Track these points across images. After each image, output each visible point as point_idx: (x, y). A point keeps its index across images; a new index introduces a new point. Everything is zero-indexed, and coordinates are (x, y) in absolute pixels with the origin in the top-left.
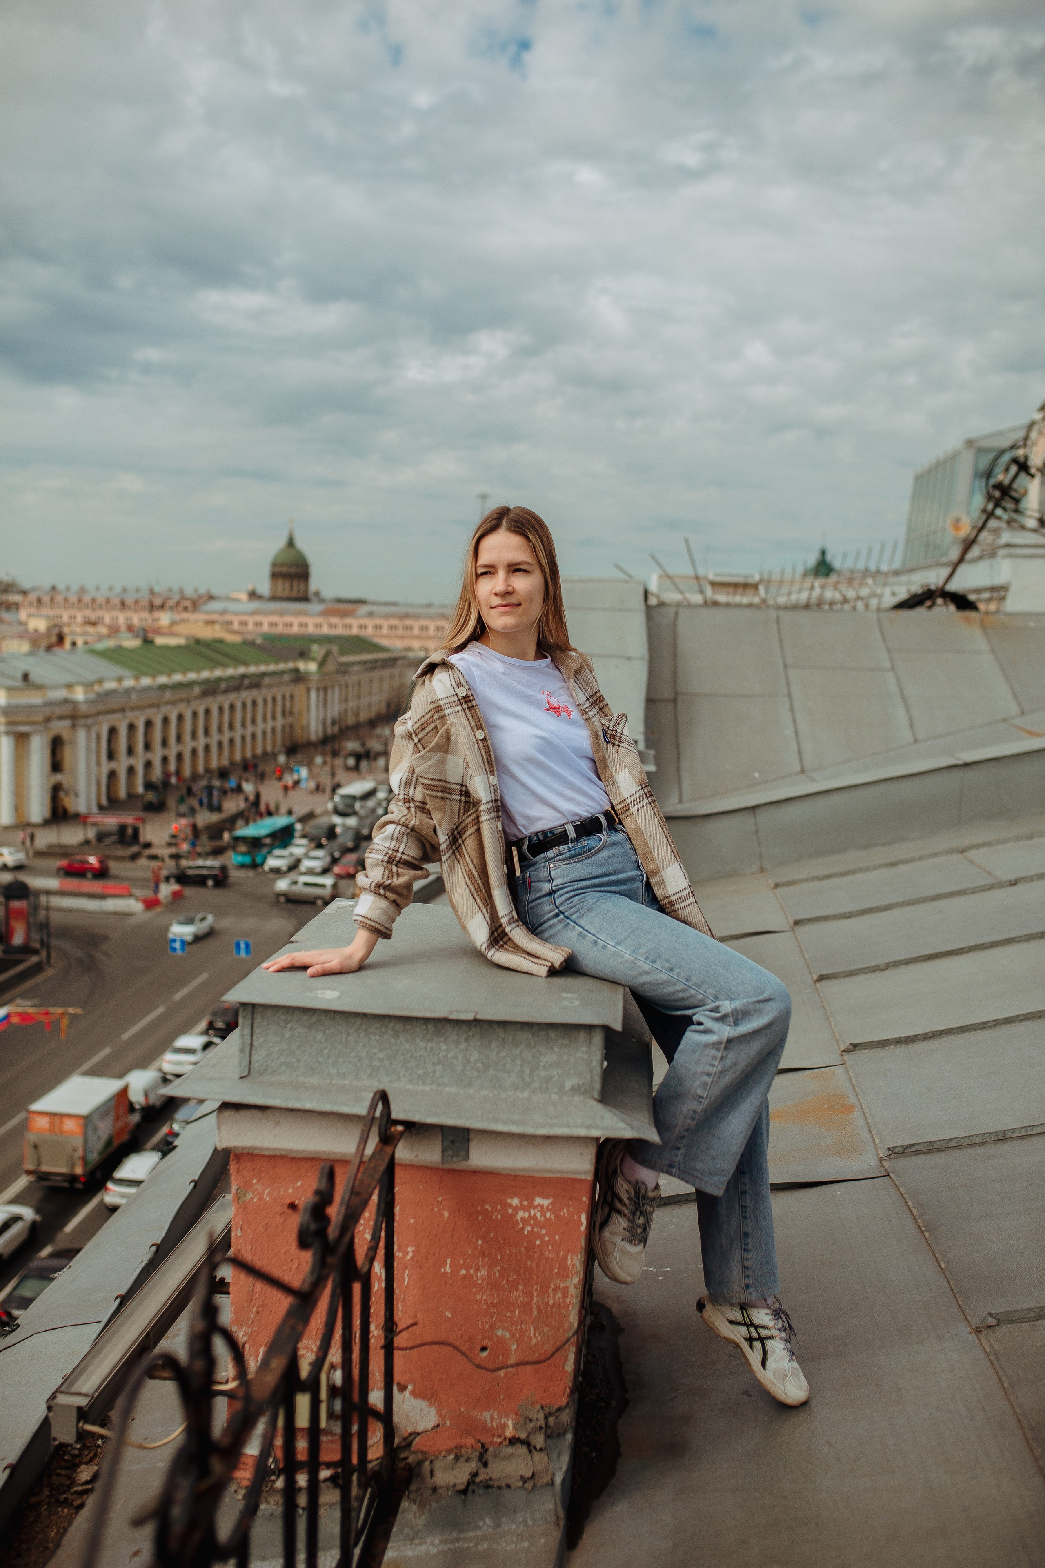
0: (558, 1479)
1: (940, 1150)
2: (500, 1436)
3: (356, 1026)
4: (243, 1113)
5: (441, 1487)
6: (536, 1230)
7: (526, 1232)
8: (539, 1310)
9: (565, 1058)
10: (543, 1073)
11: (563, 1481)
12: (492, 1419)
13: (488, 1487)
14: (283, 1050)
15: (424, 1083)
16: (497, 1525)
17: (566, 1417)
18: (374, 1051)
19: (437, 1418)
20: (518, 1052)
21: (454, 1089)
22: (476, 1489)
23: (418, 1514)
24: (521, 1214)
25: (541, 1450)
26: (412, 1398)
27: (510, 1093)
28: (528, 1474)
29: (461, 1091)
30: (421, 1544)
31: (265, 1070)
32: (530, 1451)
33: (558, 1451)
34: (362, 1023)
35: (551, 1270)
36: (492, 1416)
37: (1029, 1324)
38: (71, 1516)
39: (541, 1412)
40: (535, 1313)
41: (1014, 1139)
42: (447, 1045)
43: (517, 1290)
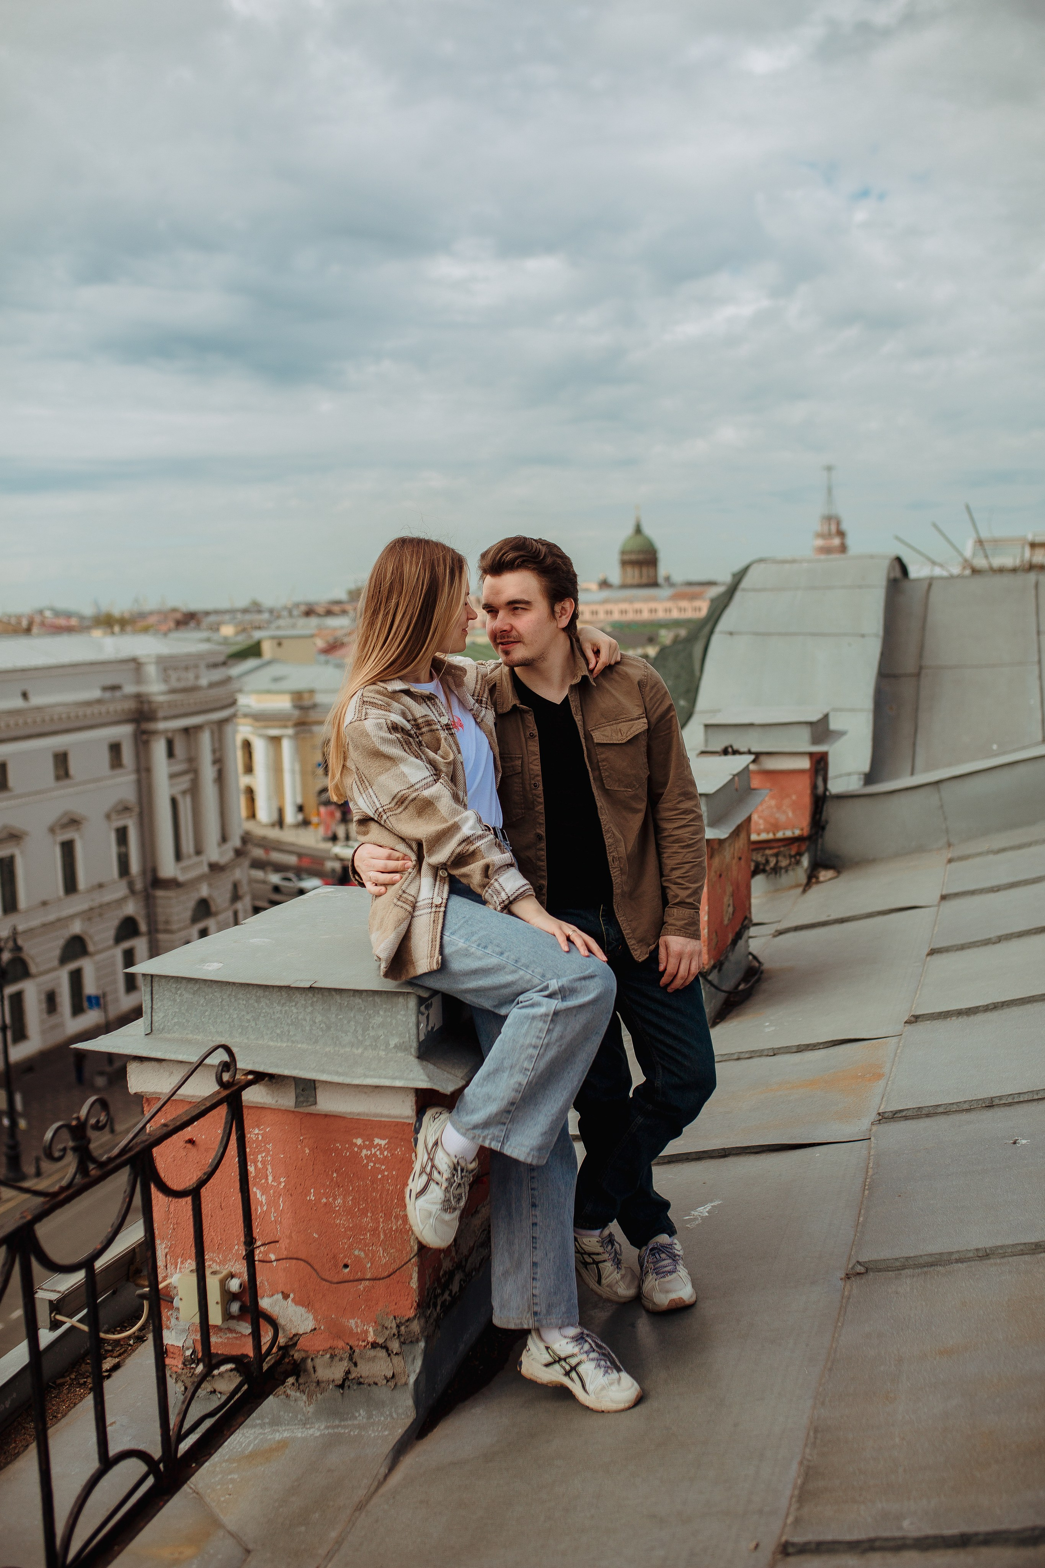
0: (412, 1380)
1: (928, 1115)
2: (364, 1341)
3: (228, 993)
4: (146, 1064)
5: (323, 1382)
6: (377, 1166)
7: (370, 1168)
8: (385, 1235)
9: (389, 1020)
10: (372, 1033)
11: (417, 1382)
12: (357, 1327)
13: (360, 1383)
14: (176, 1012)
15: (282, 1041)
16: (370, 1417)
17: (416, 1327)
18: (243, 1013)
19: (314, 1322)
20: (352, 1015)
21: (305, 1046)
22: (351, 1385)
23: (307, 1403)
24: (364, 1152)
25: (397, 1354)
26: (293, 1305)
27: (348, 1049)
28: (390, 1374)
29: (310, 1047)
30: (310, 1428)
31: (163, 1029)
32: (389, 1355)
33: (412, 1356)
34: (232, 991)
35: (392, 1200)
36: (356, 1323)
37: (894, 1272)
38: (84, 1396)
39: (394, 1321)
40: (382, 1237)
41: (1002, 1106)
42: (297, 1009)
43: (367, 1217)
